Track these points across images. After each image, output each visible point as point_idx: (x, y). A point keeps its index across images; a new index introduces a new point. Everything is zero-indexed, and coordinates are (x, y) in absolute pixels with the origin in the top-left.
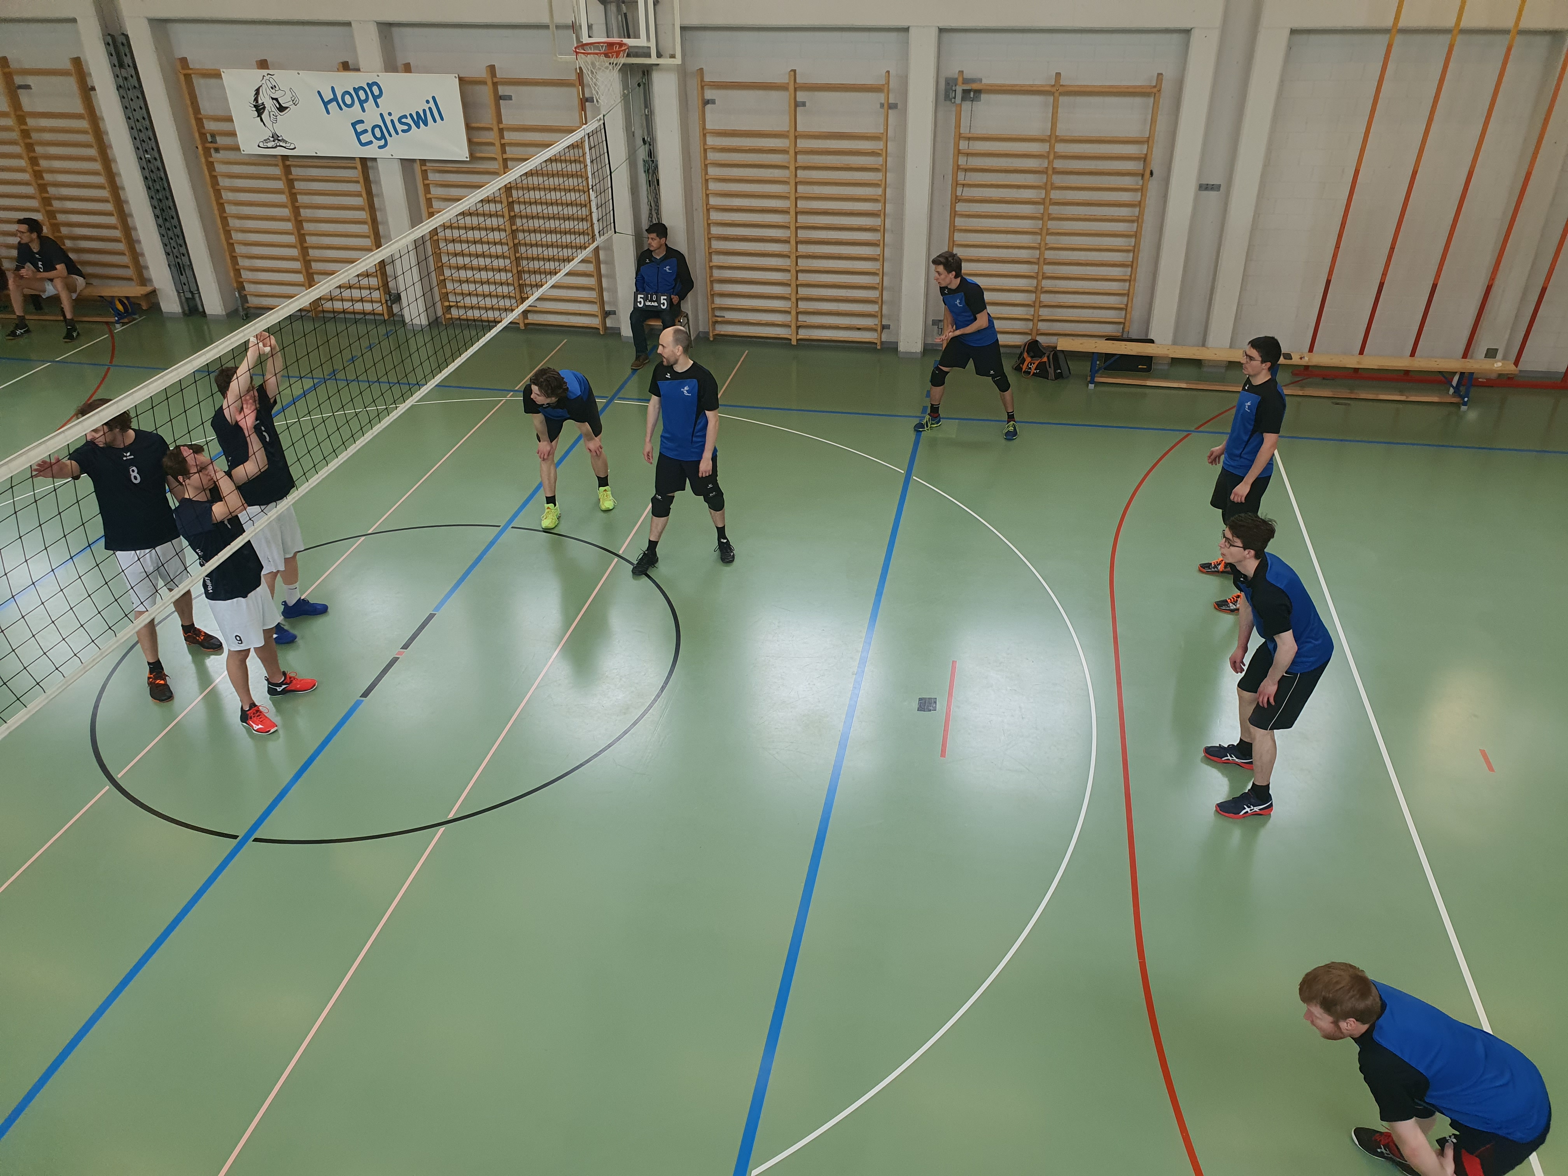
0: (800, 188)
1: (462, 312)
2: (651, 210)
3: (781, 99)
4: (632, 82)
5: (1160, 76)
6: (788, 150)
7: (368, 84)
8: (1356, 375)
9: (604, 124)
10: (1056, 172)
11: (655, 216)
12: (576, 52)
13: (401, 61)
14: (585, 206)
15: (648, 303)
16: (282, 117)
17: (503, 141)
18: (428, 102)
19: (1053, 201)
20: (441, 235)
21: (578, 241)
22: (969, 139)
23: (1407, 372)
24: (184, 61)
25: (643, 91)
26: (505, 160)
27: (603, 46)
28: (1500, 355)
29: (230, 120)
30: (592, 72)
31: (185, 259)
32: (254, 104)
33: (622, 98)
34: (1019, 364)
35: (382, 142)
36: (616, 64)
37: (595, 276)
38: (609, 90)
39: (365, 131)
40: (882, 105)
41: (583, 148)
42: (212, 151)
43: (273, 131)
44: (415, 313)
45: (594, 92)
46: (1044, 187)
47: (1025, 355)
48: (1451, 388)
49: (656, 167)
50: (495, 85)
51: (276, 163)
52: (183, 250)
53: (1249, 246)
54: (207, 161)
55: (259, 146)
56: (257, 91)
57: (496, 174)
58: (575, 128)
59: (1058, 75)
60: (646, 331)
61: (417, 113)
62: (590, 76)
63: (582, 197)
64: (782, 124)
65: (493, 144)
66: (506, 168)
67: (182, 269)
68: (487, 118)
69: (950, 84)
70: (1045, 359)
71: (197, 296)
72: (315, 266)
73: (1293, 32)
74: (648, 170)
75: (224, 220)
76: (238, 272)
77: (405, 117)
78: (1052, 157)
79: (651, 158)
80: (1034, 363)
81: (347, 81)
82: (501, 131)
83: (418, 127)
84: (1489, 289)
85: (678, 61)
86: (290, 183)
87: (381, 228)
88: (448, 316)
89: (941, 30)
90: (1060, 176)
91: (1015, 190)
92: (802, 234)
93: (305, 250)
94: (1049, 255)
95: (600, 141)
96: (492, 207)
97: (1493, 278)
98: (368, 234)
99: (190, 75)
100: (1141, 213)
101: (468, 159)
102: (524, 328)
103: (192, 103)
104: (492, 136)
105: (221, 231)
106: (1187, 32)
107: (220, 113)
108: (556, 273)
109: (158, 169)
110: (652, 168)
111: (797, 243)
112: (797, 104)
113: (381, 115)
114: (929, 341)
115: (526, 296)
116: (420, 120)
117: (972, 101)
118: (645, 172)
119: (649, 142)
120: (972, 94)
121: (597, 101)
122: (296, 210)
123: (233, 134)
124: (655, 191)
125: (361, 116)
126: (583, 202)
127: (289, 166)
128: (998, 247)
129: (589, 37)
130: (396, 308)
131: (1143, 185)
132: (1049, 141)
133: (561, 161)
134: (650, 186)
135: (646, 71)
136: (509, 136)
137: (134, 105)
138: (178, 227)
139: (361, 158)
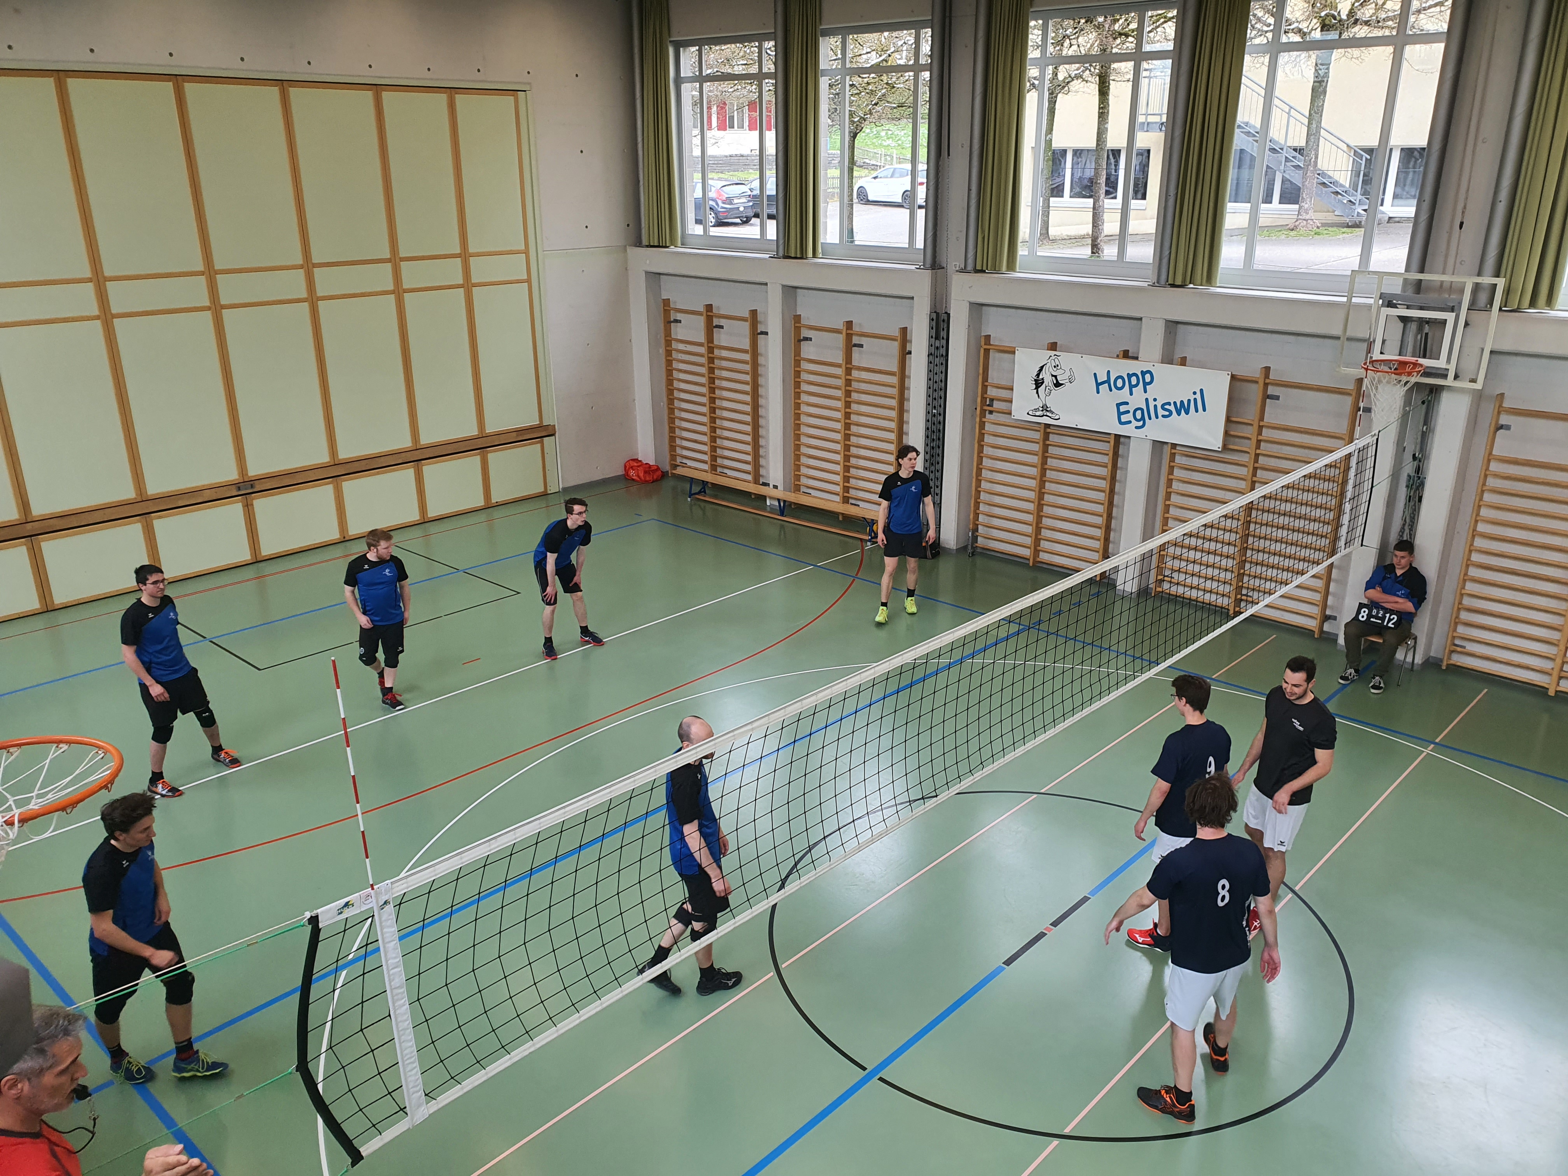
1: (1173, 587)
2: (1404, 527)
4: (1417, 399)
7: (1142, 371)
9: (1377, 439)
12: (1363, 367)
13: (1178, 355)
17: (1260, 438)
24: (988, 337)
26: (1257, 456)
27: (1393, 364)
29: (1011, 389)
32: (1035, 378)
33: (1403, 412)
35: (1141, 423)
36: (1406, 382)
37: (1324, 579)
39: (1128, 412)
42: (987, 412)
43: (1044, 403)
44: (1126, 579)
45: (1370, 403)
49: (1422, 485)
50: (1266, 385)
51: (1038, 429)
54: (980, 420)
55: (1028, 414)
56: (1042, 368)
57: (1244, 466)
61: (1182, 402)
65: (1249, 439)
66: (1256, 462)
68: (1250, 413)
74: (1412, 486)
75: (979, 471)
76: (976, 516)
77: (1169, 404)
79: (1418, 475)
81: (1123, 367)
82: (1261, 428)
83: (1179, 414)
85: (1479, 385)
86: (1045, 448)
87: (1116, 498)
88: (1159, 589)
93: (1040, 506)
95: (1369, 457)
99: (990, 350)
101: (1220, 450)
103: (984, 372)
104: (1249, 431)
105: (974, 480)
107: (1003, 383)
109: (940, 423)
110: (1417, 485)
113: (1147, 400)
116: (1183, 408)
118: (1408, 487)
119: (1420, 458)
123: (1011, 402)
124: (1417, 509)
125: (1127, 398)
127: (1049, 433)
129: (1381, 353)
134: (1410, 502)
135: (1436, 392)
136: (1268, 434)
137: (937, 369)
138: (940, 472)
139: (1115, 435)
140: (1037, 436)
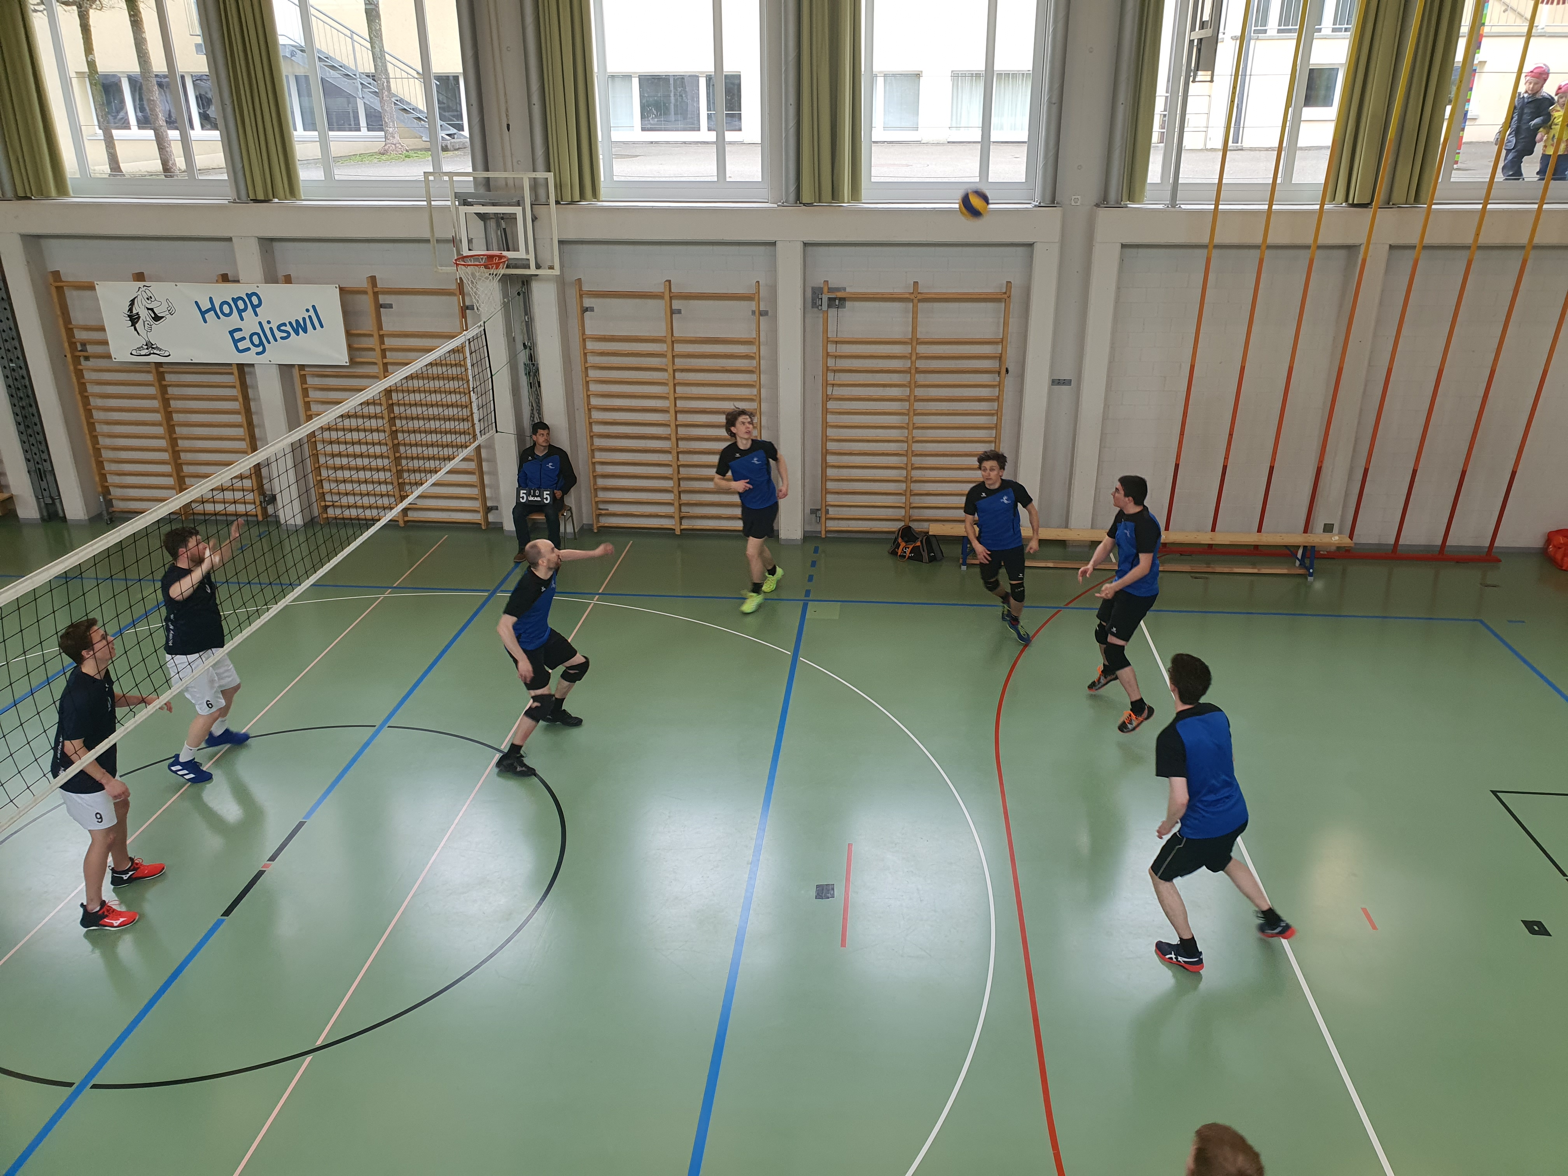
0: (678, 389)
1: (338, 512)
2: (532, 410)
3: (658, 307)
4: (513, 291)
5: (1009, 284)
6: (665, 353)
7: (247, 294)
8: (1210, 551)
9: (484, 330)
10: (918, 371)
11: (536, 415)
12: (456, 264)
13: (281, 273)
14: (466, 407)
15: (531, 498)
16: (157, 326)
17: (383, 347)
18: (308, 310)
19: (918, 398)
20: (319, 437)
21: (458, 440)
22: (836, 342)
23: (1256, 547)
24: (56, 275)
25: (522, 300)
26: (385, 365)
27: (482, 259)
28: (1336, 529)
29: (103, 329)
30: (472, 282)
31: (47, 465)
32: (129, 314)
33: (503, 306)
34: (895, 548)
35: (260, 349)
36: (496, 275)
37: (477, 473)
38: (489, 298)
39: (244, 338)
40: (753, 312)
41: (463, 352)
42: (82, 359)
43: (147, 339)
44: (289, 515)
45: (474, 300)
46: (908, 385)
47: (900, 540)
48: (1297, 561)
49: (537, 370)
50: (376, 294)
51: (149, 369)
52: (45, 456)
53: (1102, 433)
54: (75, 368)
55: (131, 354)
56: (133, 302)
57: (376, 377)
58: (455, 334)
59: (916, 283)
60: (530, 525)
61: (297, 321)
62: (471, 286)
63: (463, 399)
64: (660, 330)
65: (373, 350)
66: (386, 373)
67: (43, 475)
68: (367, 324)
69: (817, 293)
70: (918, 544)
71: (57, 502)
72: (187, 469)
73: (1124, 246)
74: (529, 373)
75: (91, 426)
76: (103, 477)
77: (285, 324)
78: (914, 358)
79: (532, 361)
80: (908, 548)
81: (225, 292)
82: (382, 337)
83: (297, 334)
84: (1319, 470)
85: (557, 271)
86: (163, 389)
87: (257, 431)
88: (325, 516)
89: (805, 244)
90: (922, 375)
91: (882, 388)
92: (682, 431)
93: (176, 454)
94: (917, 447)
95: (481, 346)
96: (372, 409)
97: (1321, 461)
98: (243, 437)
99: (62, 287)
100: (1000, 407)
101: (348, 364)
102: (403, 526)
103: (63, 313)
104: (373, 342)
105: (88, 437)
106: (1031, 245)
107: (92, 323)
108: (436, 472)
109: (23, 377)
110: (533, 371)
111: (677, 440)
112: (673, 312)
113: (260, 323)
114: (808, 528)
115: (405, 494)
116: (299, 327)
117: (838, 308)
118: (526, 374)
119: (530, 347)
120: (837, 302)
121: (478, 309)
122: (168, 415)
123: (106, 343)
124: (536, 393)
125: (239, 324)
126: (464, 403)
127: (163, 373)
128: (868, 441)
129: (470, 250)
130: (270, 510)
131: (1000, 382)
132: (911, 344)
133: (442, 365)
134: (531, 388)
135: (526, 281)
136: (389, 342)
138: (41, 434)
139: (237, 364)
140: (150, 378)
